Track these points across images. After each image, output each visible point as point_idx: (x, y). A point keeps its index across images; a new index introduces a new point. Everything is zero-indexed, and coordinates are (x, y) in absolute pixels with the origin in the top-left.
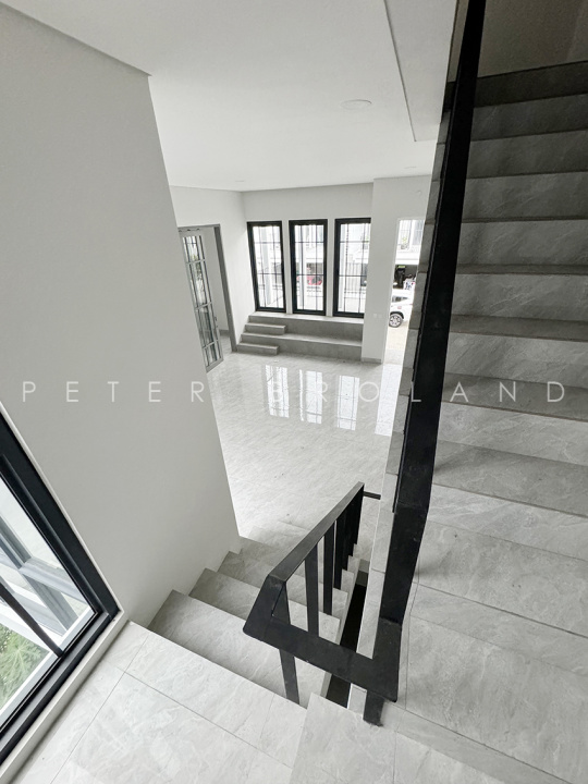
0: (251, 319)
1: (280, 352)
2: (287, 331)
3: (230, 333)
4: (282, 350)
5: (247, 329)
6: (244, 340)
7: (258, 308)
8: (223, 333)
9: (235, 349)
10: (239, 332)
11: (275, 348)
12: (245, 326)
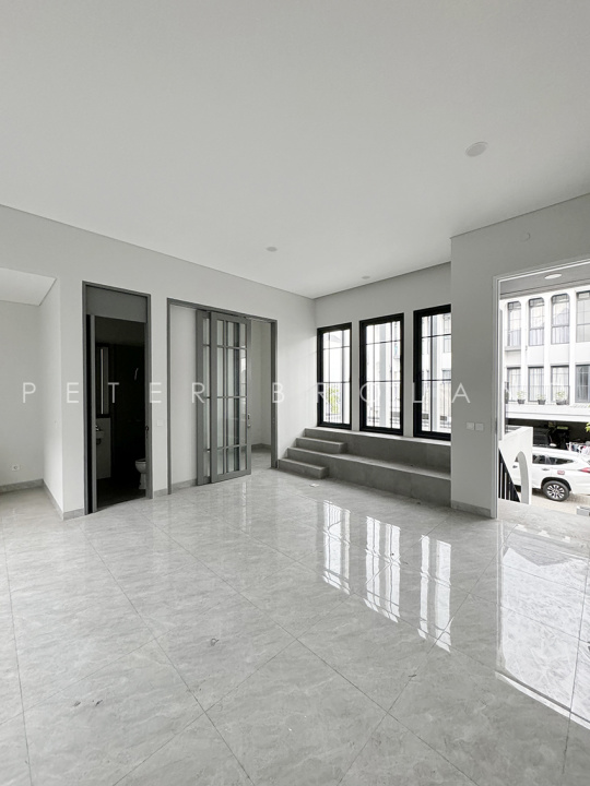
0: (307, 433)
3: (268, 447)
4: (333, 475)
5: (298, 443)
6: (289, 454)
7: (321, 422)
9: (276, 465)
10: (285, 442)
11: (321, 469)
12: (297, 439)
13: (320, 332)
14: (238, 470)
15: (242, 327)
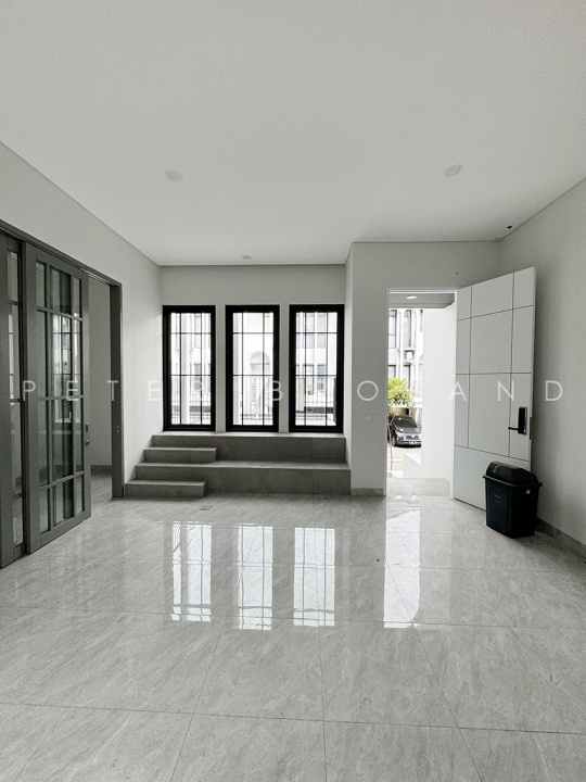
0: (155, 441)
1: (209, 492)
2: (219, 457)
3: (115, 469)
4: (214, 489)
5: (146, 457)
6: (139, 474)
7: (168, 426)
8: (98, 471)
9: (120, 493)
10: (131, 458)
11: (202, 484)
12: (145, 451)
13: (167, 311)
14: (72, 515)
15: (75, 282)
